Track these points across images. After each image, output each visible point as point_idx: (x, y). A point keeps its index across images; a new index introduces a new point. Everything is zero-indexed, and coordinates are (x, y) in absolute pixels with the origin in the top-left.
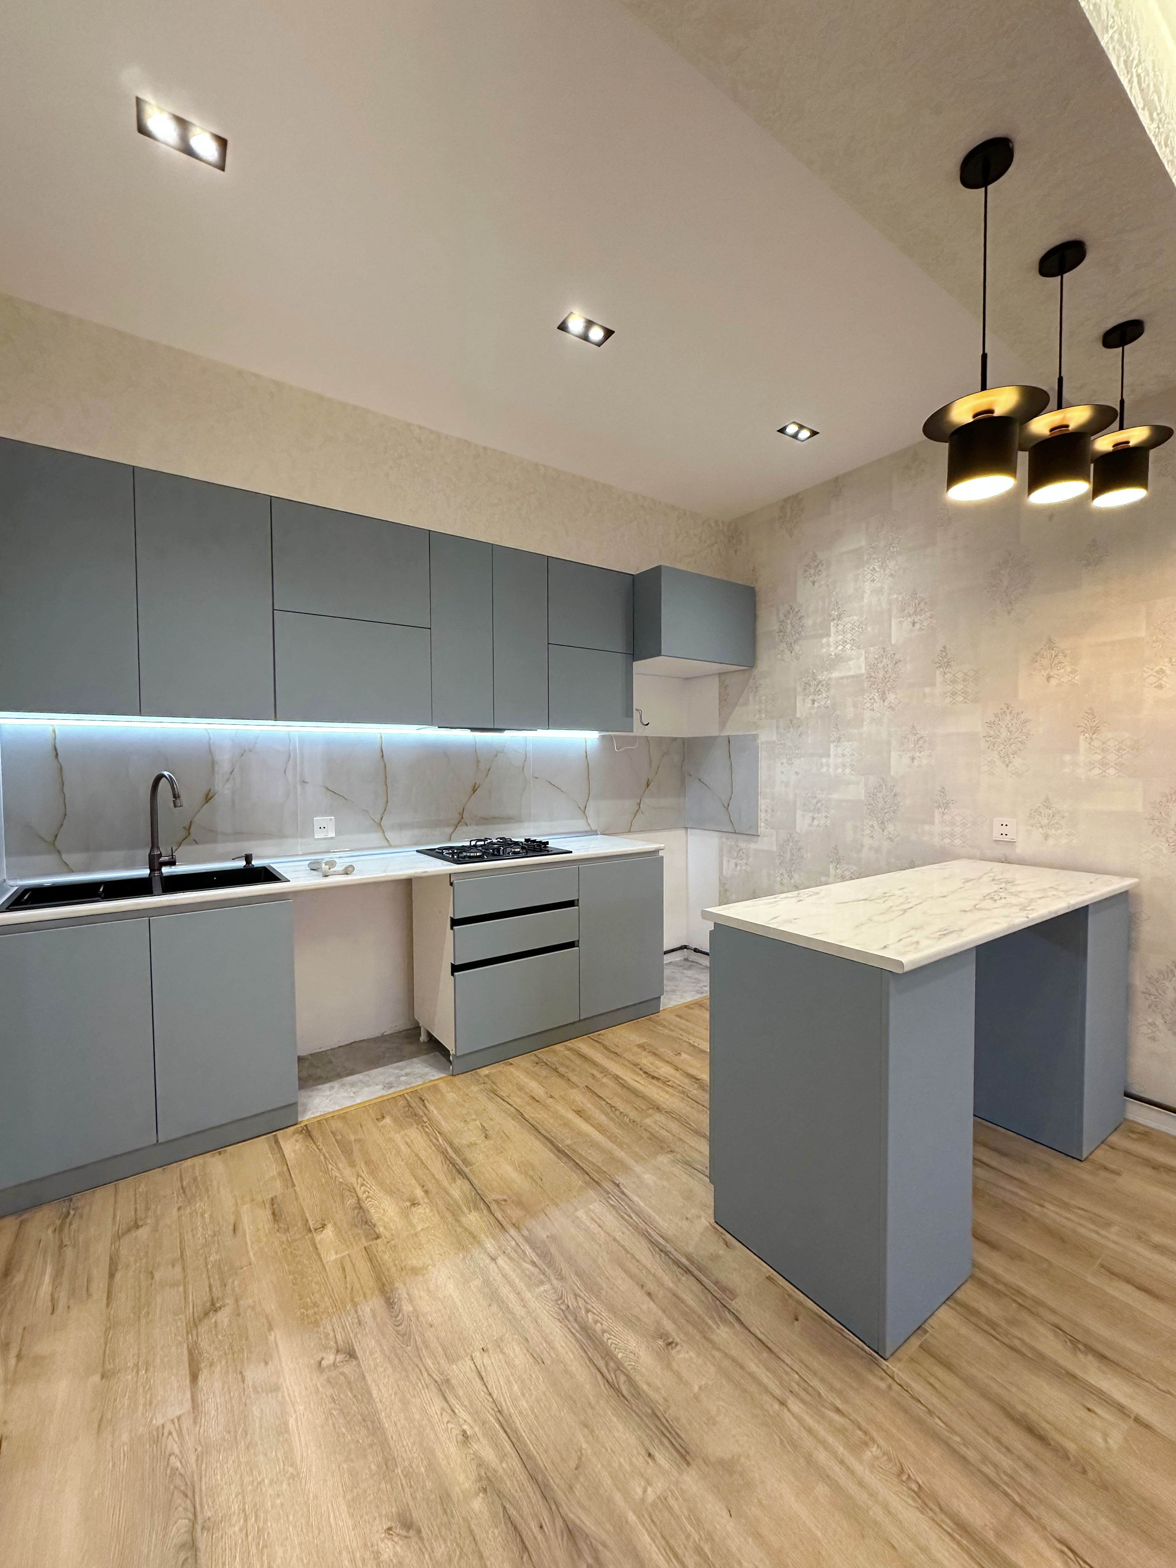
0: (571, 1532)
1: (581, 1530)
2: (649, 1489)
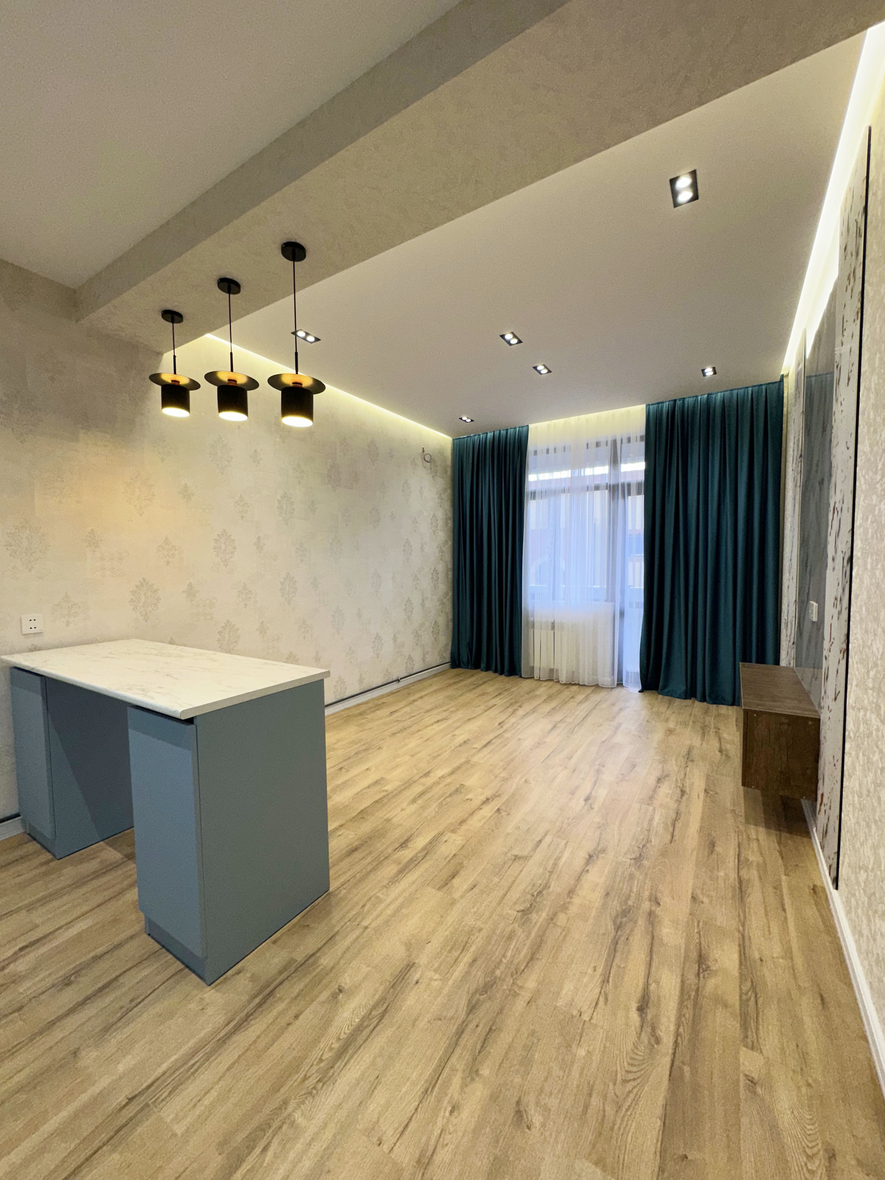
0: (472, 1008)
1: (469, 1004)
2: (435, 978)
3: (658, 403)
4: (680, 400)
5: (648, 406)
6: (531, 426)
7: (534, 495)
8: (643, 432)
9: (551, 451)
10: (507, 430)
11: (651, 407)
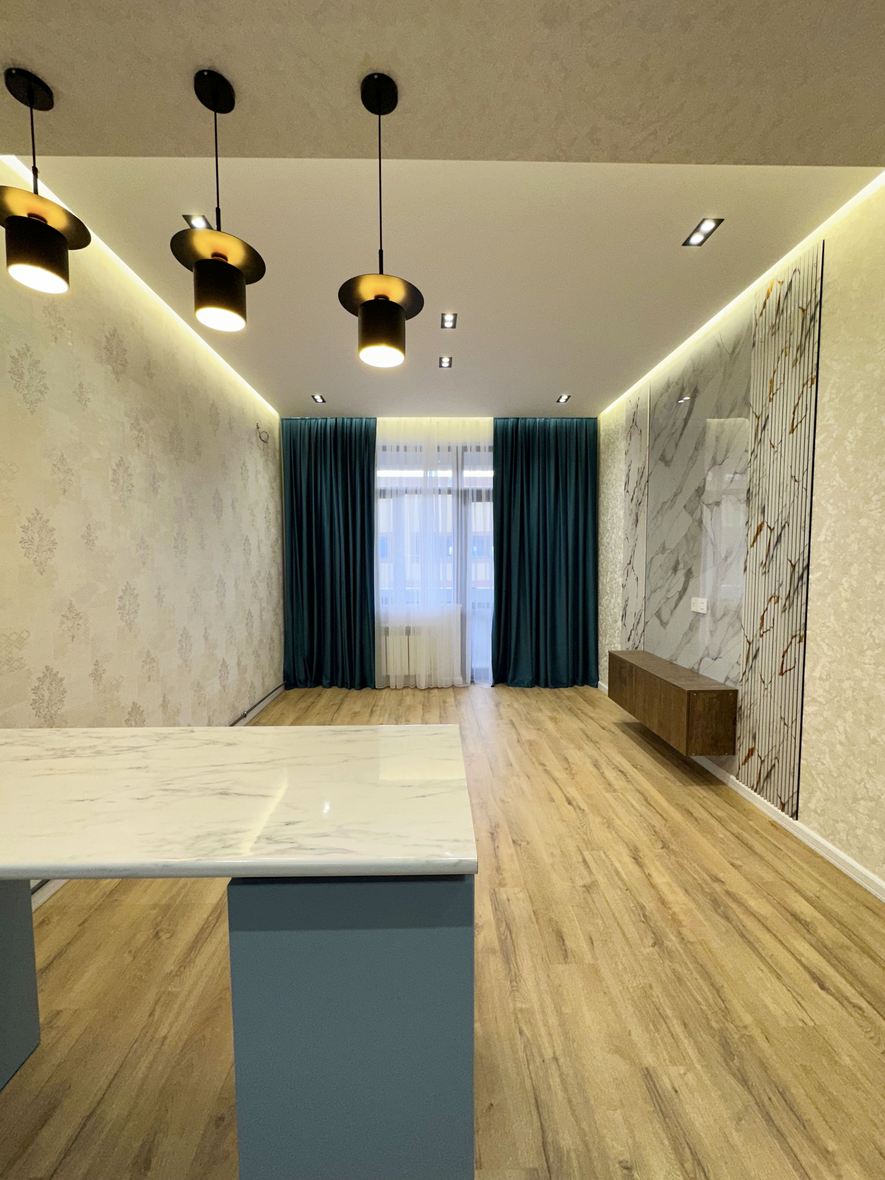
0: (745, 1083)
2: (682, 1072)
3: (505, 419)
4: (523, 419)
5: (495, 419)
6: (379, 419)
7: (383, 493)
8: (492, 444)
9: (402, 449)
10: (352, 419)
11: (498, 421)
